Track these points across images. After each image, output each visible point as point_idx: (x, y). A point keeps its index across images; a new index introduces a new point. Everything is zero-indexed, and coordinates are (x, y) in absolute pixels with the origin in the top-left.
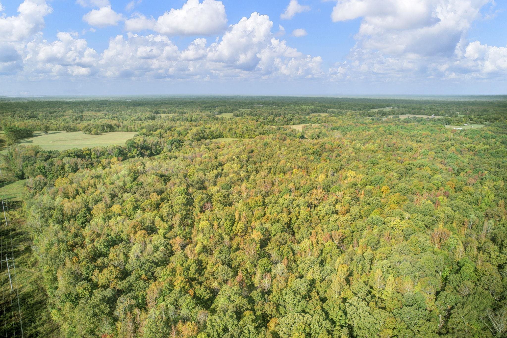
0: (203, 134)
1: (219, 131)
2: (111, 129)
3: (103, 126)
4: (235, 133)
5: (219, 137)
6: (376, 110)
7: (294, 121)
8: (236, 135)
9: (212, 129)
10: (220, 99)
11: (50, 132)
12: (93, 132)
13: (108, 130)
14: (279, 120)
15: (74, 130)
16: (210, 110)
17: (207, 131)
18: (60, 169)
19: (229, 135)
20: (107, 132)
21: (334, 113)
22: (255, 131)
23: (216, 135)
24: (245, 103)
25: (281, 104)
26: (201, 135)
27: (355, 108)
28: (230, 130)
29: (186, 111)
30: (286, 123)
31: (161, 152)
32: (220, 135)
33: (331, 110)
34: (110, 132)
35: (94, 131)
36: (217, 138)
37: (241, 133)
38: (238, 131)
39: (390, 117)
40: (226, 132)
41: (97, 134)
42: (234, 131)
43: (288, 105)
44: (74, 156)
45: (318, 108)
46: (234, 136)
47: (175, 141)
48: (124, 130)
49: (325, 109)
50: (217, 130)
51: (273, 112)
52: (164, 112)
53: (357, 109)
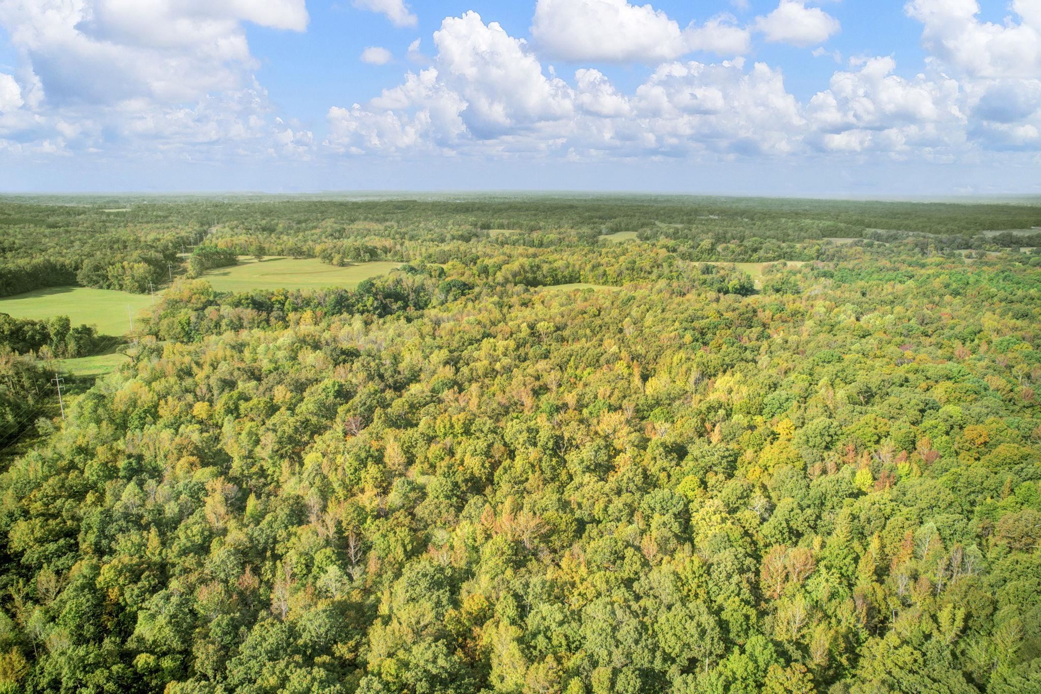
0: (534, 273)
1: (570, 269)
2: (371, 256)
3: (357, 250)
4: (605, 274)
5: (571, 282)
6: (989, 234)
7: (761, 253)
8: (605, 278)
9: (556, 265)
10: (642, 201)
11: (266, 258)
12: (335, 262)
13: (367, 258)
14: (724, 250)
15: (310, 255)
16: (594, 223)
17: (545, 267)
18: (212, 326)
19: (590, 277)
20: (364, 261)
21: (878, 237)
22: (650, 273)
23: (564, 277)
24: (681, 210)
25: (759, 215)
26: (530, 275)
27: (939, 227)
28: (594, 267)
29: (542, 224)
30: (741, 257)
31: (426, 305)
32: (571, 276)
33: (873, 230)
34: (369, 261)
35: (337, 258)
36: (566, 282)
37: (615, 275)
38: (610, 271)
39: (1022, 250)
40: (586, 271)
41: (343, 264)
42: (601, 269)
43: (773, 218)
44: (248, 304)
45: (842, 225)
46: (601, 281)
47: (454, 286)
48: (396, 258)
49: (858, 228)
50: (568, 267)
51: (725, 233)
52: (501, 226)
53: (944, 229)
